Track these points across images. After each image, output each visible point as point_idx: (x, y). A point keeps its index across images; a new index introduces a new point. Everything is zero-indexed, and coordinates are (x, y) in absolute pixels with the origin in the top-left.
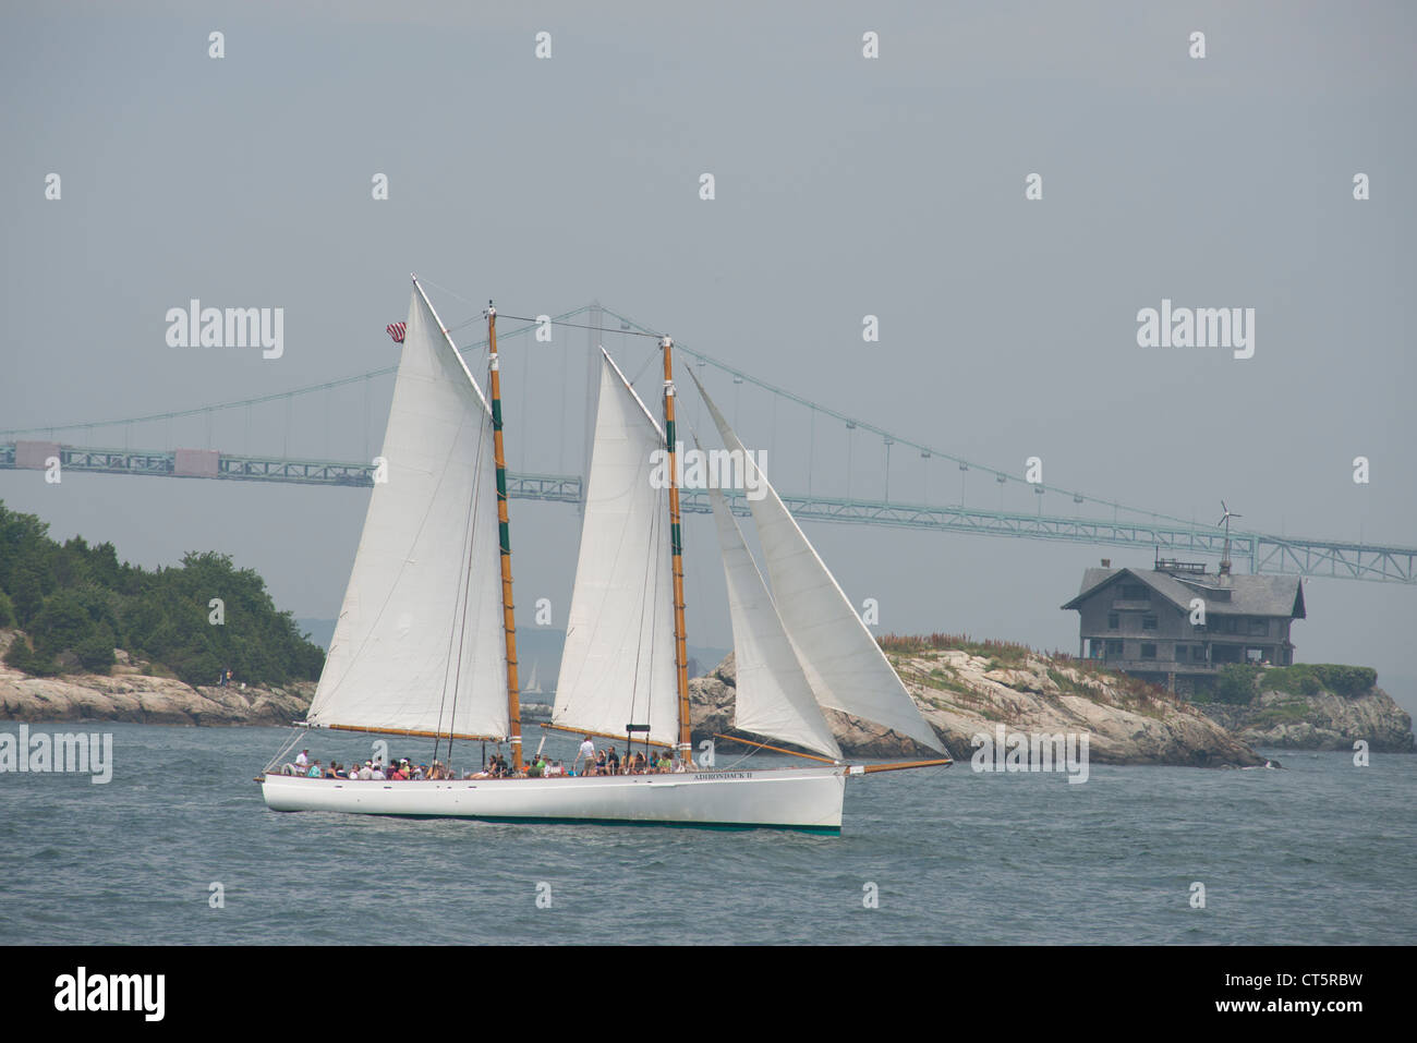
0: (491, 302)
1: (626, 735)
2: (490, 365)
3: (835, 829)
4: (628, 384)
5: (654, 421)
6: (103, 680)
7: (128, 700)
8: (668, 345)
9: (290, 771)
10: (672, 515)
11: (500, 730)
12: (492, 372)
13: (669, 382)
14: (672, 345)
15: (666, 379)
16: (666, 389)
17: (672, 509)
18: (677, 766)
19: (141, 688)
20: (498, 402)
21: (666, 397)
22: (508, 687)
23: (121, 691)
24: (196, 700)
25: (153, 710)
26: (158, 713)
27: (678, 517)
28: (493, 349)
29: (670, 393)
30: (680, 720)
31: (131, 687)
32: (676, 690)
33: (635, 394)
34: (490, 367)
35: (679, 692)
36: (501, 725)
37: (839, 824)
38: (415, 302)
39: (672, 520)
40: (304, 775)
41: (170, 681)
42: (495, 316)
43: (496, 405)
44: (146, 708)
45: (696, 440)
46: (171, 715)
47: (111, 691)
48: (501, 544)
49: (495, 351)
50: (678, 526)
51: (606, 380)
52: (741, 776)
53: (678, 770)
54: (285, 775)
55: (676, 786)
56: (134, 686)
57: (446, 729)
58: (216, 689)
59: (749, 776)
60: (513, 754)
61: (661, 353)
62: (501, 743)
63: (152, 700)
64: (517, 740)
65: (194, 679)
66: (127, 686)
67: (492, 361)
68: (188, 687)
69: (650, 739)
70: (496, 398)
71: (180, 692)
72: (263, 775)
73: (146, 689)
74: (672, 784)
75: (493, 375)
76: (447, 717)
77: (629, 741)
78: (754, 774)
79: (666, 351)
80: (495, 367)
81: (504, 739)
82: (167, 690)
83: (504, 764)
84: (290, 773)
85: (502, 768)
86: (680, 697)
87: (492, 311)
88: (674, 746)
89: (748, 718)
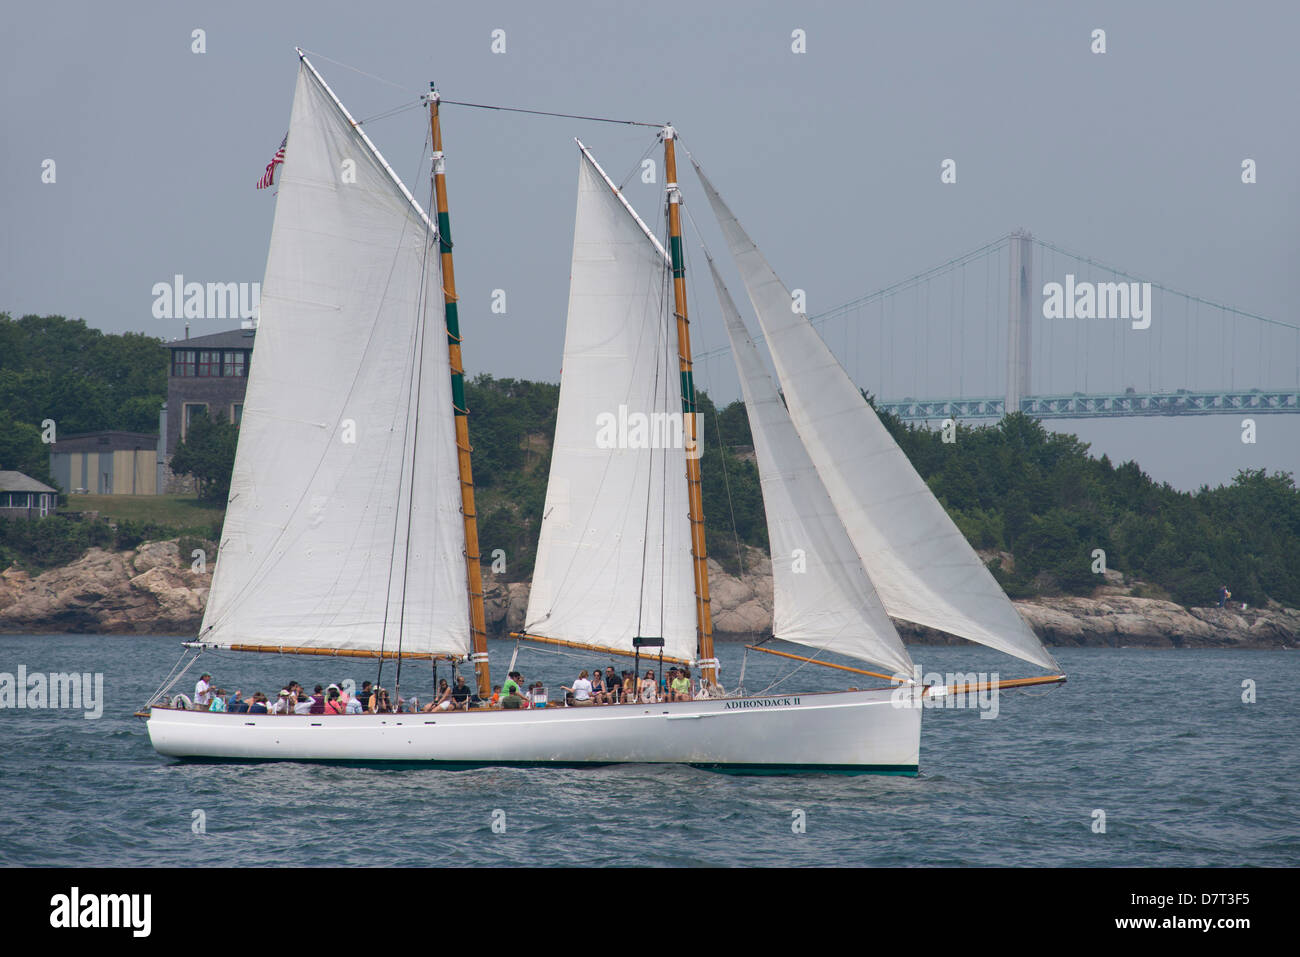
0: (432, 84)
1: (634, 650)
2: (434, 166)
3: (913, 769)
4: (615, 188)
5: (652, 237)
6: (1083, 603)
7: (1104, 622)
8: (670, 136)
9: (183, 704)
10: (682, 361)
11: (459, 644)
12: (436, 176)
13: (672, 185)
14: (675, 137)
15: (668, 181)
16: (669, 195)
17: (681, 352)
18: (698, 690)
19: (1121, 610)
20: (446, 214)
21: (670, 205)
22: (468, 589)
23: (1099, 613)
24: (1184, 621)
25: (1127, 632)
26: (1132, 636)
27: (690, 363)
28: (437, 146)
29: (674, 200)
30: (699, 628)
31: (1110, 609)
32: (692, 588)
33: (625, 201)
34: (433, 169)
35: (697, 592)
36: (460, 638)
37: (917, 763)
38: (303, 84)
39: (682, 366)
40: (205, 709)
41: (1161, 603)
42: (438, 102)
43: (443, 220)
44: (1120, 630)
45: (710, 261)
46: (1148, 637)
47: (1087, 614)
48: (455, 402)
49: (440, 149)
50: (690, 373)
51: (586, 185)
52: (787, 703)
53: (700, 696)
54: (178, 709)
55: (701, 717)
56: (1114, 607)
57: (392, 646)
58: (1212, 610)
59: (797, 702)
60: (479, 677)
61: (662, 148)
62: (462, 662)
63: (1129, 621)
64: (483, 657)
65: (1188, 600)
66: (1106, 607)
67: (436, 162)
68: (1179, 607)
69: (664, 654)
70: (442, 211)
71: (1168, 614)
72: (147, 711)
73: (1127, 610)
74: (696, 715)
75: (438, 181)
76: (393, 629)
77: (637, 656)
78: (803, 699)
79: (669, 145)
80: (440, 170)
81: (466, 657)
82: (1154, 612)
83: (466, 690)
84: (182, 707)
85: (464, 697)
86: (698, 599)
87: (433, 96)
88: (692, 663)
89: (791, 624)
